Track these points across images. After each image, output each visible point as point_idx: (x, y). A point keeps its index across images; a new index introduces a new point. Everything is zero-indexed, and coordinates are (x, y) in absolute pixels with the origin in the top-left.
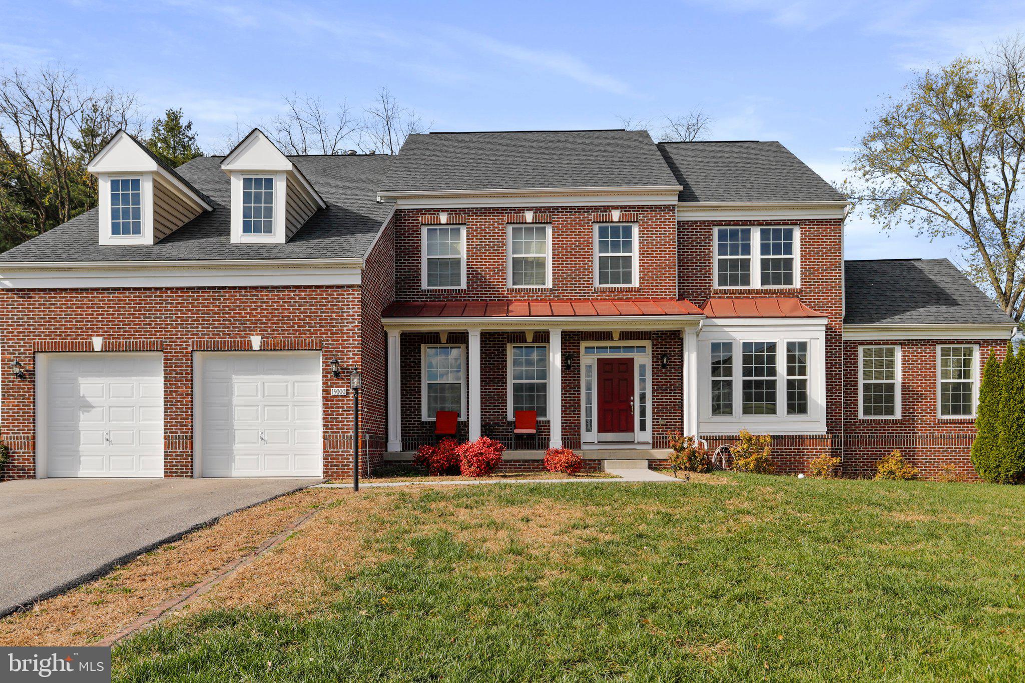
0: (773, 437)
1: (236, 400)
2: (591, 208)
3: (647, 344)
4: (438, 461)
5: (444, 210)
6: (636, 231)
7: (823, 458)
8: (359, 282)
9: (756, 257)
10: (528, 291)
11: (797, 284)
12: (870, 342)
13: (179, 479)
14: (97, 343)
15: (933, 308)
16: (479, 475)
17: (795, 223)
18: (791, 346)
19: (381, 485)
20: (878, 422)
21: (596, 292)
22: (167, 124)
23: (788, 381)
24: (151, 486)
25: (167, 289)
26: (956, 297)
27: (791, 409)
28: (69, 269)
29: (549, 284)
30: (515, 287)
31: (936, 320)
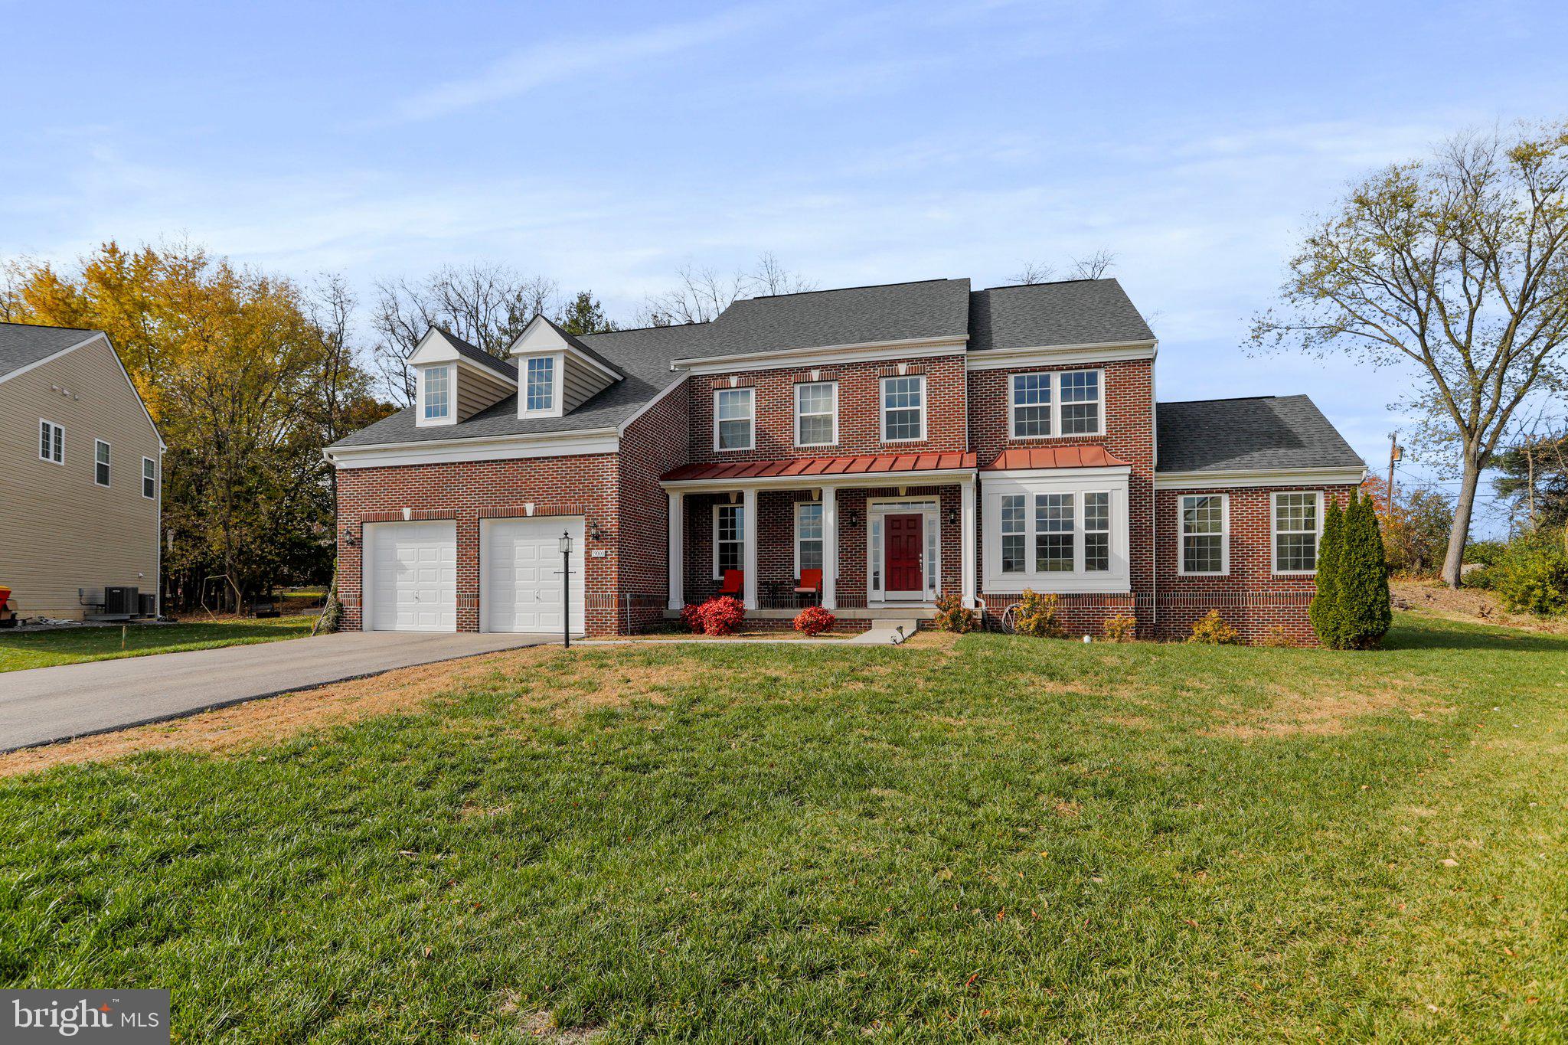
1: (517, 561)
2: (877, 362)
3: (937, 498)
5: (734, 374)
6: (923, 382)
8: (617, 450)
9: (1056, 404)
10: (814, 449)
11: (1102, 431)
12: (1191, 491)
13: (468, 634)
14: (407, 512)
15: (1269, 452)
16: (719, 634)
17: (1098, 366)
18: (1090, 499)
20: (1201, 579)
21: (882, 448)
22: (578, 306)
23: (1086, 535)
24: (446, 636)
25: (460, 463)
26: (1303, 438)
27: (1090, 565)
29: (836, 442)
30: (804, 445)
31: (1282, 465)
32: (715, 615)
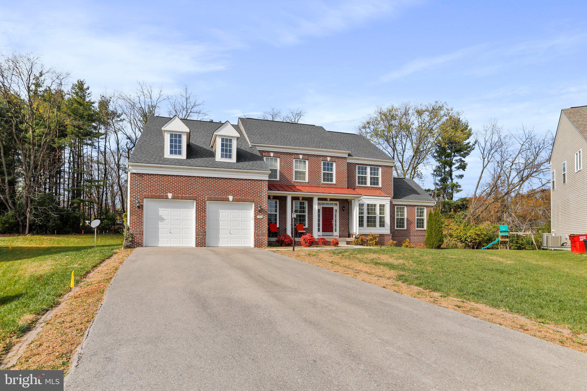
1: (220, 218)
2: (321, 156)
3: (338, 203)
5: (272, 152)
6: (334, 164)
7: (391, 241)
8: (267, 179)
9: (368, 176)
10: (300, 183)
11: (380, 185)
12: (398, 205)
13: (202, 247)
14: (170, 195)
15: (414, 195)
17: (380, 166)
18: (380, 205)
20: (401, 230)
21: (322, 184)
23: (380, 216)
24: (191, 250)
26: (418, 192)
27: (380, 226)
28: (161, 167)
29: (307, 180)
30: (296, 181)
31: (416, 199)
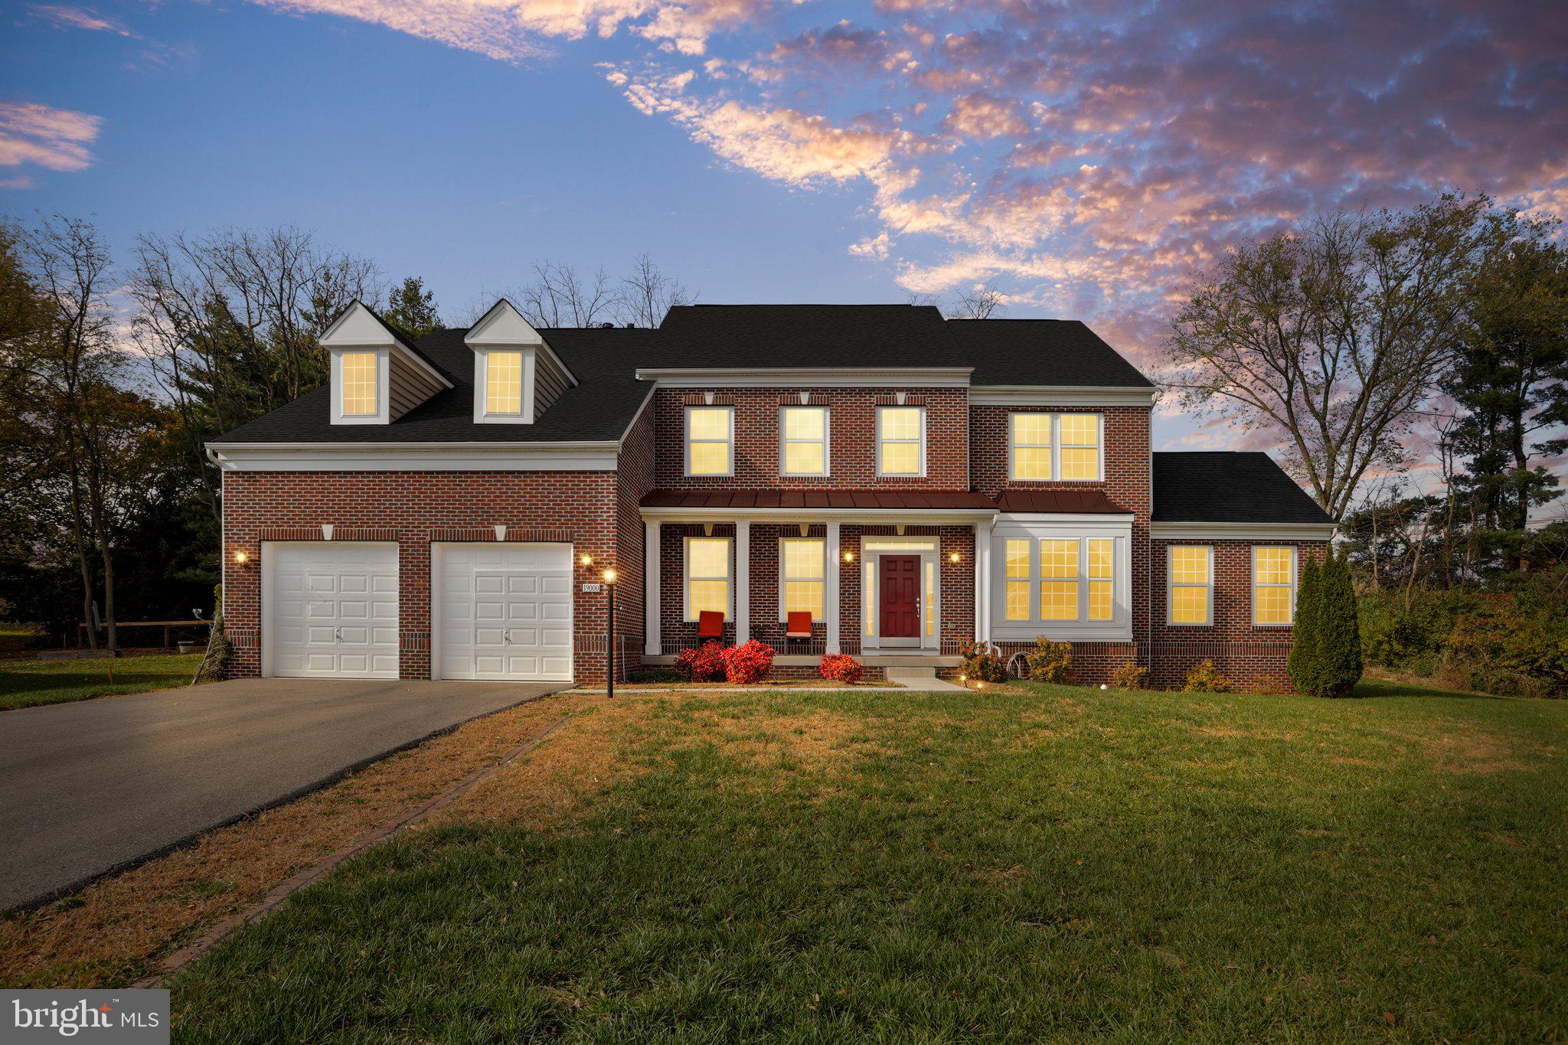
0: (1074, 644)
2: (874, 389)
3: (935, 538)
4: (701, 666)
5: (709, 390)
6: (923, 415)
7: (1128, 667)
8: (615, 468)
9: (1056, 446)
10: (802, 480)
11: (1101, 476)
12: (1180, 542)
13: (416, 682)
16: (747, 682)
17: (1098, 410)
18: (1094, 544)
19: (637, 691)
20: (1188, 629)
21: (878, 482)
22: (405, 294)
23: (1090, 583)
24: (385, 687)
25: (404, 473)
27: (1093, 613)
28: (298, 450)
29: (826, 472)
30: (789, 475)
32: (743, 661)
